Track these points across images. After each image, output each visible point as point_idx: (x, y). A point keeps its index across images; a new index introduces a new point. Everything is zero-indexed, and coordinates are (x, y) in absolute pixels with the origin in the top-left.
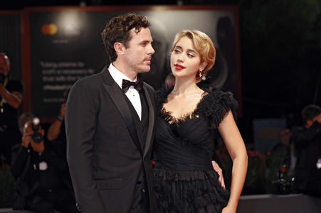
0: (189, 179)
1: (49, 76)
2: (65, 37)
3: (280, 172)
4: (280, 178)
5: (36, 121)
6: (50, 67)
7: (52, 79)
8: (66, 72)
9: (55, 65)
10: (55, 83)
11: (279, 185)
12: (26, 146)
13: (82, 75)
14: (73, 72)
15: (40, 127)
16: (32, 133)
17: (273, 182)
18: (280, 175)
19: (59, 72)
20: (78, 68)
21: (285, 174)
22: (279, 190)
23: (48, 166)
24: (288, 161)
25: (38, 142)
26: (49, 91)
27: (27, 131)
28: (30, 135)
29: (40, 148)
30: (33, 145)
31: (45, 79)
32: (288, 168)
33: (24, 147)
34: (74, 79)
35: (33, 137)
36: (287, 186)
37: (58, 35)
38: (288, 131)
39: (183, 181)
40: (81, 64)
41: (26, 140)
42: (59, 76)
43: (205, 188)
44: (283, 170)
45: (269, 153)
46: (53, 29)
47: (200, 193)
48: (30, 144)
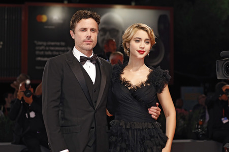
0: (141, 128)
1: (40, 51)
2: (52, 24)
3: (198, 124)
4: (198, 128)
5: (28, 82)
6: (41, 44)
7: (42, 53)
8: (52, 48)
9: (45, 44)
10: (44, 56)
11: (197, 134)
12: (20, 99)
13: (63, 51)
14: (57, 48)
15: (30, 86)
16: (25, 90)
17: (193, 131)
18: (198, 126)
19: (47, 48)
20: (61, 46)
21: (202, 125)
22: (197, 137)
23: (35, 114)
24: (203, 117)
25: (28, 96)
26: (40, 61)
27: (21, 89)
28: (23, 92)
29: (30, 100)
30: (25, 98)
31: (37, 53)
32: (203, 122)
33: (18, 100)
34: (57, 53)
35: (25, 93)
36: (203, 134)
37: (48, 23)
38: (204, 95)
39: (136, 129)
40: (63, 44)
41: (20, 95)
42: (47, 51)
43: (153, 135)
44: (201, 123)
45: (191, 111)
46: (44, 18)
47: (149, 138)
48: (22, 98)
